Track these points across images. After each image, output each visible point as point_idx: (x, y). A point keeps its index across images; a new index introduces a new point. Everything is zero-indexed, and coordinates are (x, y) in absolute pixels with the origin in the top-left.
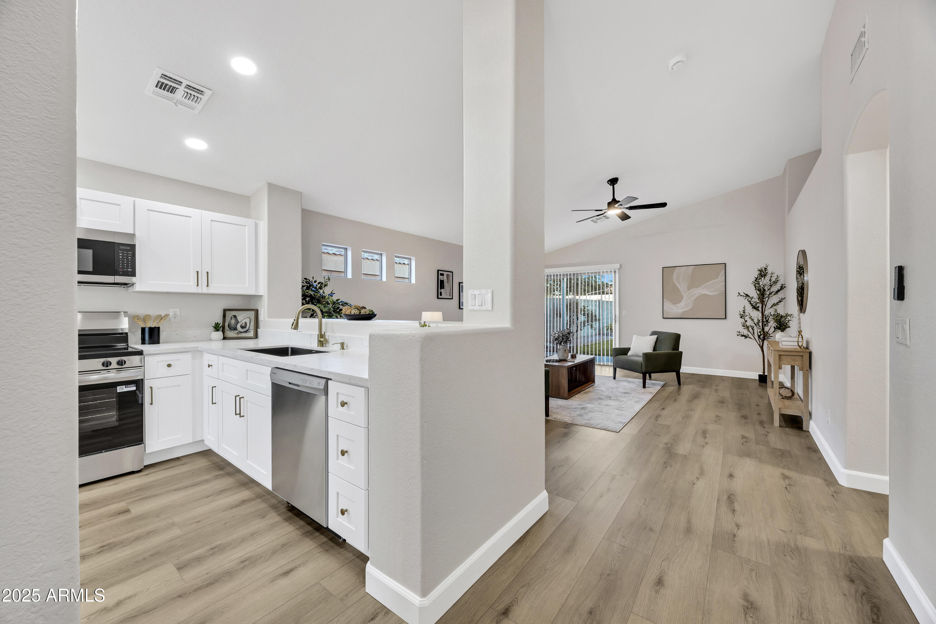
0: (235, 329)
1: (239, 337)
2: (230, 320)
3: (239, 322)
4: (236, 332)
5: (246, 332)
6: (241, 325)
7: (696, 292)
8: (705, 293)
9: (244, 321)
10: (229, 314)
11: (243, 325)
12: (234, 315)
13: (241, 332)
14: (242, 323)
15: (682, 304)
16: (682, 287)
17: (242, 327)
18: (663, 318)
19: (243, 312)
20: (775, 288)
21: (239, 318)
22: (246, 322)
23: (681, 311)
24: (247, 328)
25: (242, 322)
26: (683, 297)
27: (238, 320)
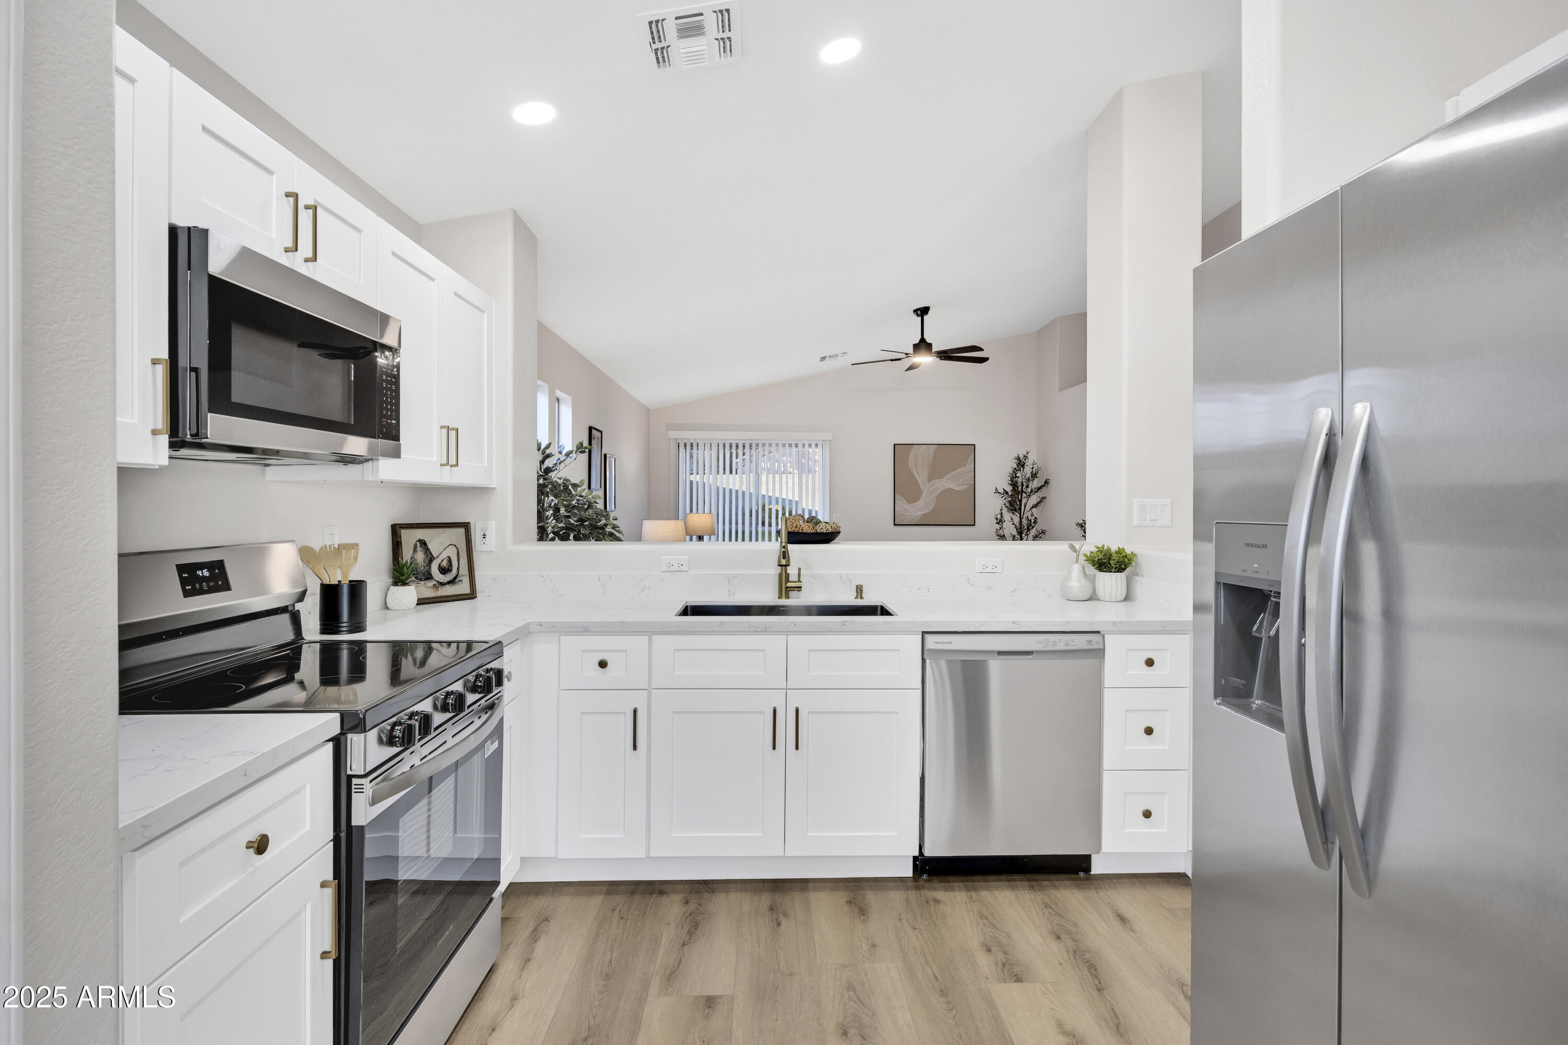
0: (428, 576)
1: (441, 597)
2: (412, 552)
3: (434, 559)
4: (430, 583)
5: (452, 582)
6: (439, 565)
7: (939, 484)
8: (949, 487)
9: (444, 555)
10: (409, 538)
11: (444, 564)
12: (420, 540)
13: (442, 584)
14: (443, 560)
15: (921, 503)
16: (921, 476)
17: (444, 571)
18: (895, 525)
19: (440, 530)
20: (1035, 484)
21: (434, 548)
22: (449, 557)
23: (919, 514)
24: (454, 571)
25: (441, 557)
26: (922, 493)
27: (431, 553)
